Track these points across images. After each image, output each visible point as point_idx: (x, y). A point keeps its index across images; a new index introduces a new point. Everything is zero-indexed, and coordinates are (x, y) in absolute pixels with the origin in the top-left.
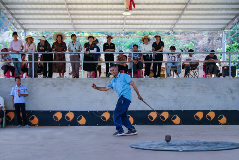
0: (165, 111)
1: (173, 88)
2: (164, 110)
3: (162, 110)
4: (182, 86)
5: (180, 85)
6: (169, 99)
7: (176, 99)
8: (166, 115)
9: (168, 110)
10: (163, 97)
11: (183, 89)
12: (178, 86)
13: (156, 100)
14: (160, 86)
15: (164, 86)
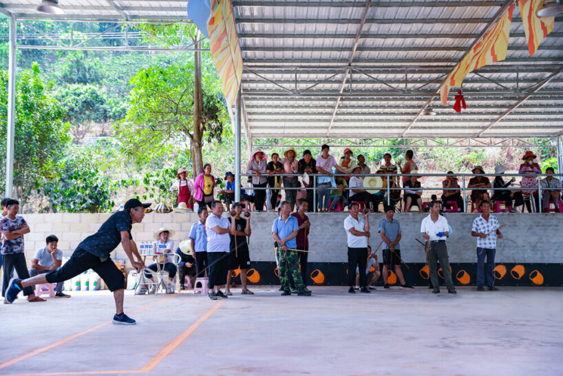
0: (519, 264)
1: (530, 229)
2: (517, 262)
3: (513, 262)
4: (543, 226)
5: (541, 224)
6: (523, 246)
7: (535, 246)
8: (520, 271)
9: (523, 262)
10: (515, 242)
11: (545, 229)
12: (537, 226)
13: (504, 246)
14: (510, 226)
15: (515, 226)
